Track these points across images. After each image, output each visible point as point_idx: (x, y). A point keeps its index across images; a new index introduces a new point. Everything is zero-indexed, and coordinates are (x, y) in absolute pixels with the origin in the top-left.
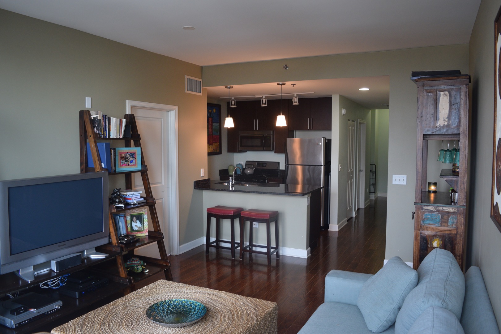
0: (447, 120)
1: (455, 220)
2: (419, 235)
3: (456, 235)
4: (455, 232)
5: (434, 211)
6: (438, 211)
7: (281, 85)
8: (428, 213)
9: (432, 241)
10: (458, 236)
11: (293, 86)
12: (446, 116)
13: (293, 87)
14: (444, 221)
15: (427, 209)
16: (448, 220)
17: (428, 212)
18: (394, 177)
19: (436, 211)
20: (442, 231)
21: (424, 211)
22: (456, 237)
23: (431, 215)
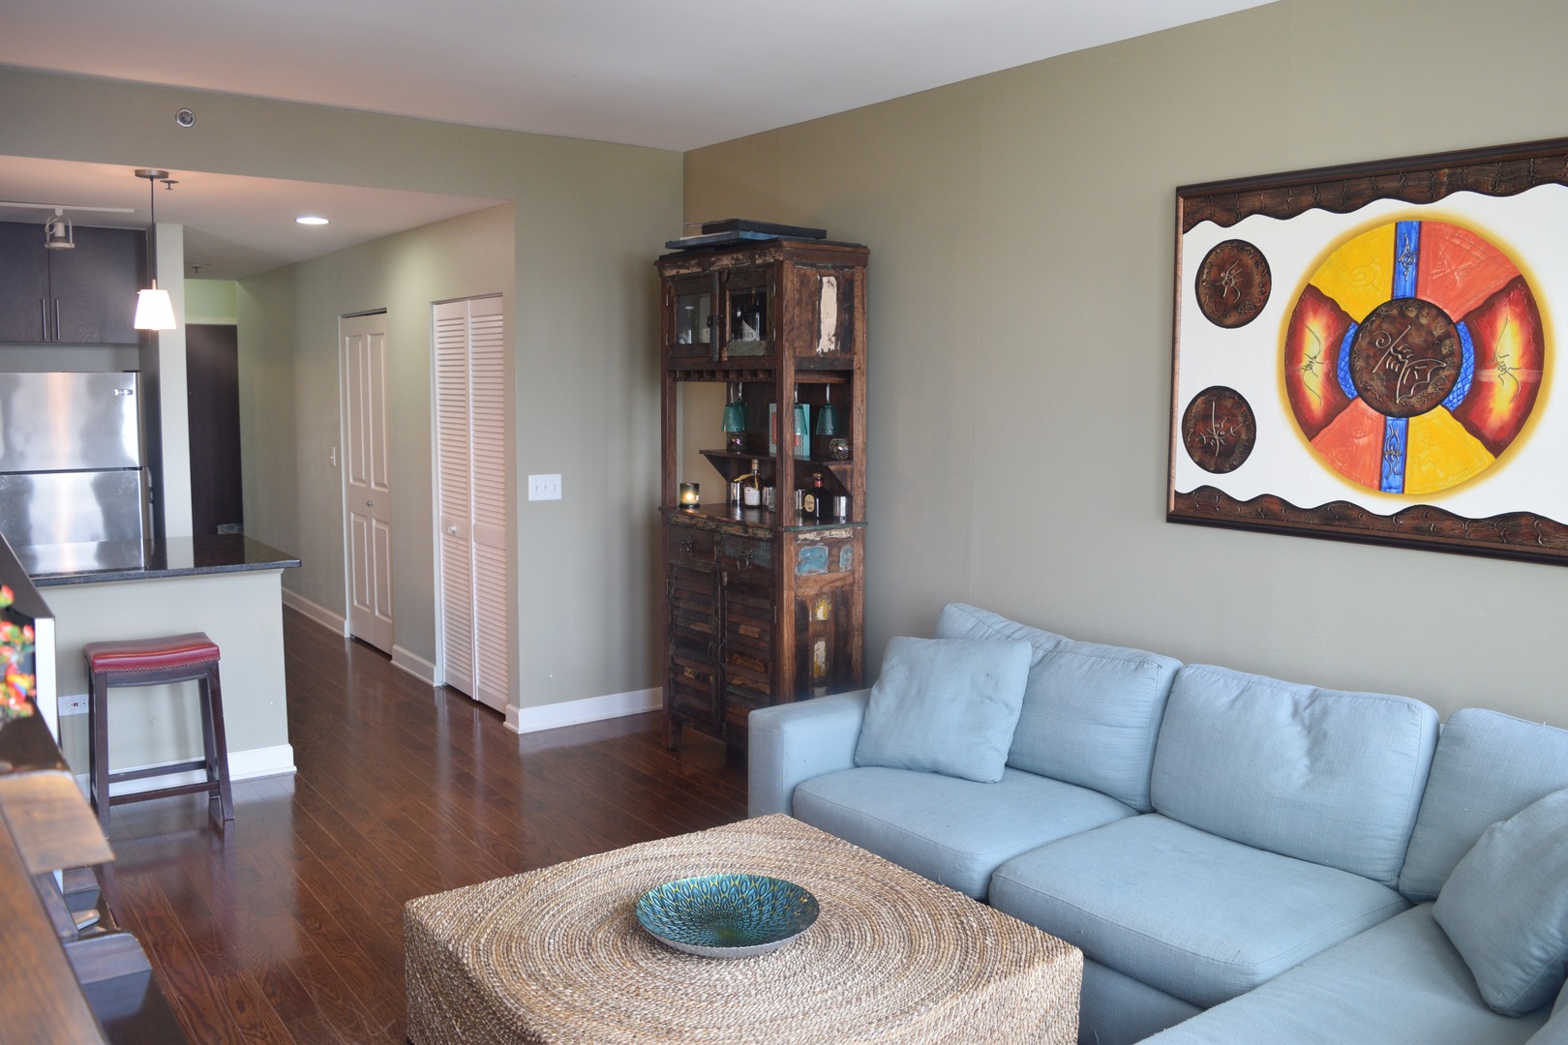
0: (833, 339)
1: (850, 554)
2: (793, 599)
3: (852, 585)
4: (850, 580)
5: (817, 542)
6: (822, 540)
7: (152, 178)
8: (806, 548)
9: (815, 608)
10: (856, 588)
11: (167, 184)
12: (833, 332)
13: (169, 188)
14: (833, 563)
15: (806, 540)
16: (839, 557)
17: (808, 545)
18: (534, 481)
19: (819, 541)
20: (831, 582)
21: (799, 545)
22: (853, 591)
23: (812, 551)
